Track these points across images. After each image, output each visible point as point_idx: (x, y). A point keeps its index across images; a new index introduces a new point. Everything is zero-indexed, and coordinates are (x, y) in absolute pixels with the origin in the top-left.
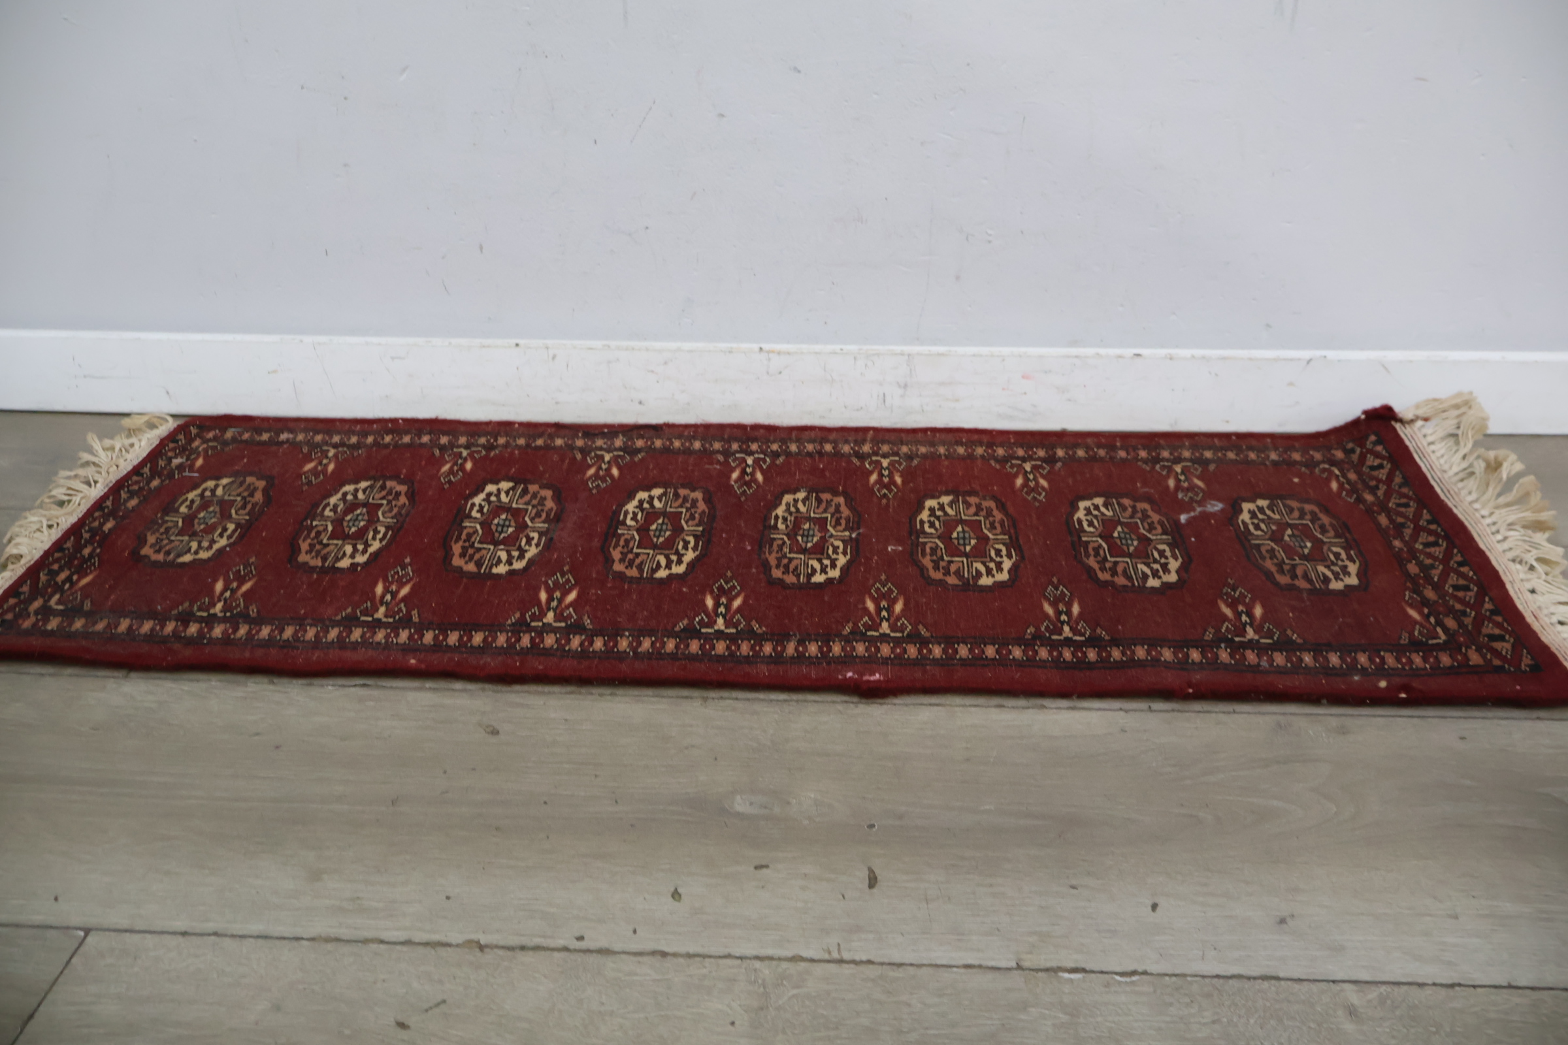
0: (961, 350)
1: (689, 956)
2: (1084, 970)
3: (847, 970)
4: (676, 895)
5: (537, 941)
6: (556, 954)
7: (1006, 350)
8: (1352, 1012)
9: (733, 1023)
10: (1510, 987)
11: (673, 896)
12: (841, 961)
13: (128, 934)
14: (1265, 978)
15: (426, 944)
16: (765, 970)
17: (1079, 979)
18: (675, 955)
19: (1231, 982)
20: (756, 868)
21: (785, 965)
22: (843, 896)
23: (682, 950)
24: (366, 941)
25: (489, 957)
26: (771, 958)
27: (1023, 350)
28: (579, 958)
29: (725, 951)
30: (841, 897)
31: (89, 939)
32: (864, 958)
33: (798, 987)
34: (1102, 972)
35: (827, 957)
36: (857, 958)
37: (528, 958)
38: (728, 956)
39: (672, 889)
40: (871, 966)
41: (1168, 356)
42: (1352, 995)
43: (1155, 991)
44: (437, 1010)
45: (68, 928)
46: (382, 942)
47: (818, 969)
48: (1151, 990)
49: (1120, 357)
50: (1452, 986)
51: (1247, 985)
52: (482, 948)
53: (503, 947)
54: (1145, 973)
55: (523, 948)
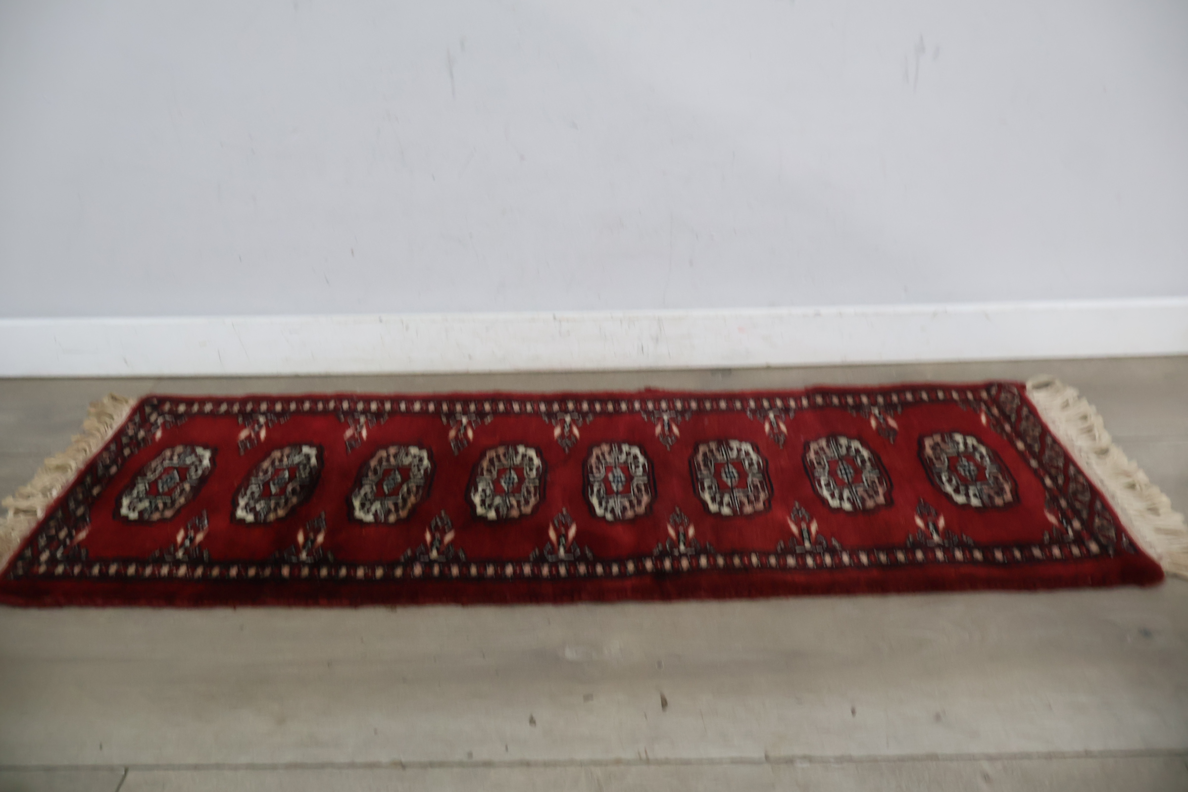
4: (532, 720)
11: (530, 722)
20: (584, 698)
30: (644, 716)
39: (529, 717)
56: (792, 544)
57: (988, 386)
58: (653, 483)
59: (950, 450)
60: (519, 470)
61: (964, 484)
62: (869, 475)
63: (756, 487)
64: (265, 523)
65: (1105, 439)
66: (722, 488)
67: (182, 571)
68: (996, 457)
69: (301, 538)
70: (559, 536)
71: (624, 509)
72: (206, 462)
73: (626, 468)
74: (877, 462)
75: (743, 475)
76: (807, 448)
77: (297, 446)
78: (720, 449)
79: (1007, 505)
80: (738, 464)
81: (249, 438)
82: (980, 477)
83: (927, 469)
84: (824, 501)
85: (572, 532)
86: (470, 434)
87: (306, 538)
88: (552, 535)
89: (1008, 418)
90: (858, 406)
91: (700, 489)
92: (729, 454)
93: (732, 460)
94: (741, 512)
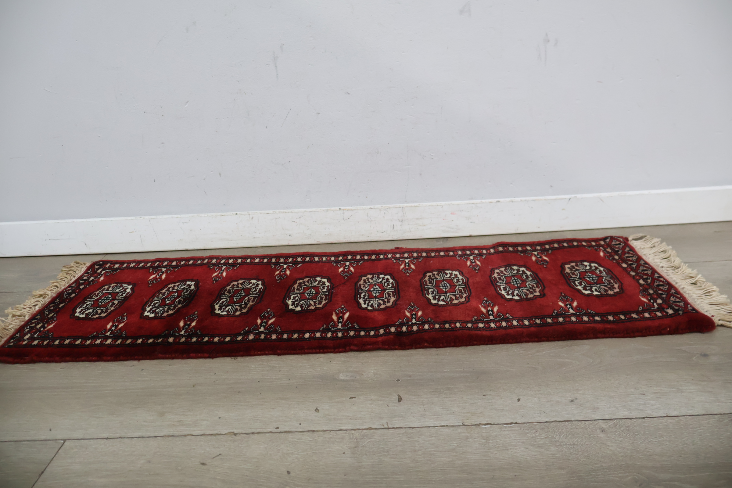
0: (424, 204)
1: (324, 431)
2: (490, 424)
3: (391, 431)
4: (317, 410)
5: (259, 430)
6: (267, 435)
7: (443, 203)
8: (603, 430)
9: (344, 453)
10: (667, 416)
11: (315, 410)
12: (389, 428)
13: (83, 440)
14: (566, 421)
15: (212, 435)
16: (357, 434)
17: (489, 427)
18: (318, 431)
19: (552, 423)
20: (350, 398)
21: (364, 431)
22: (388, 405)
23: (321, 429)
24: (185, 436)
25: (238, 437)
26: (359, 429)
27: (450, 202)
28: (277, 435)
29: (339, 428)
30: (387, 406)
31: (66, 443)
32: (398, 426)
33: (371, 439)
34: (498, 424)
35: (382, 427)
36: (395, 427)
37: (255, 436)
38: (341, 430)
39: (315, 408)
40: (401, 429)
41: (511, 201)
42: (602, 424)
43: (520, 429)
44: (218, 458)
45: (56, 440)
46: (193, 435)
47: (379, 432)
48: (519, 429)
49: (491, 202)
50: (644, 418)
51: (559, 424)
52: (235, 434)
53: (244, 434)
54: (516, 423)
55: (253, 433)
56: (482, 317)
57: (604, 239)
58: (397, 291)
59: (581, 269)
60: (316, 288)
61: (589, 285)
62: (530, 283)
63: (461, 291)
64: (161, 318)
66: (440, 292)
67: (109, 341)
68: (609, 272)
69: (182, 324)
70: (339, 318)
71: (380, 305)
72: (128, 290)
73: (381, 285)
74: (536, 277)
75: (453, 286)
76: (492, 272)
77: (184, 281)
78: (440, 275)
79: (615, 294)
80: (450, 281)
81: (155, 278)
82: (599, 281)
83: (567, 279)
84: (502, 296)
85: (347, 316)
86: (288, 272)
87: (185, 324)
88: (334, 317)
89: (616, 253)
90: (525, 251)
91: (426, 294)
92: (445, 276)
93: (447, 279)
94: (451, 303)
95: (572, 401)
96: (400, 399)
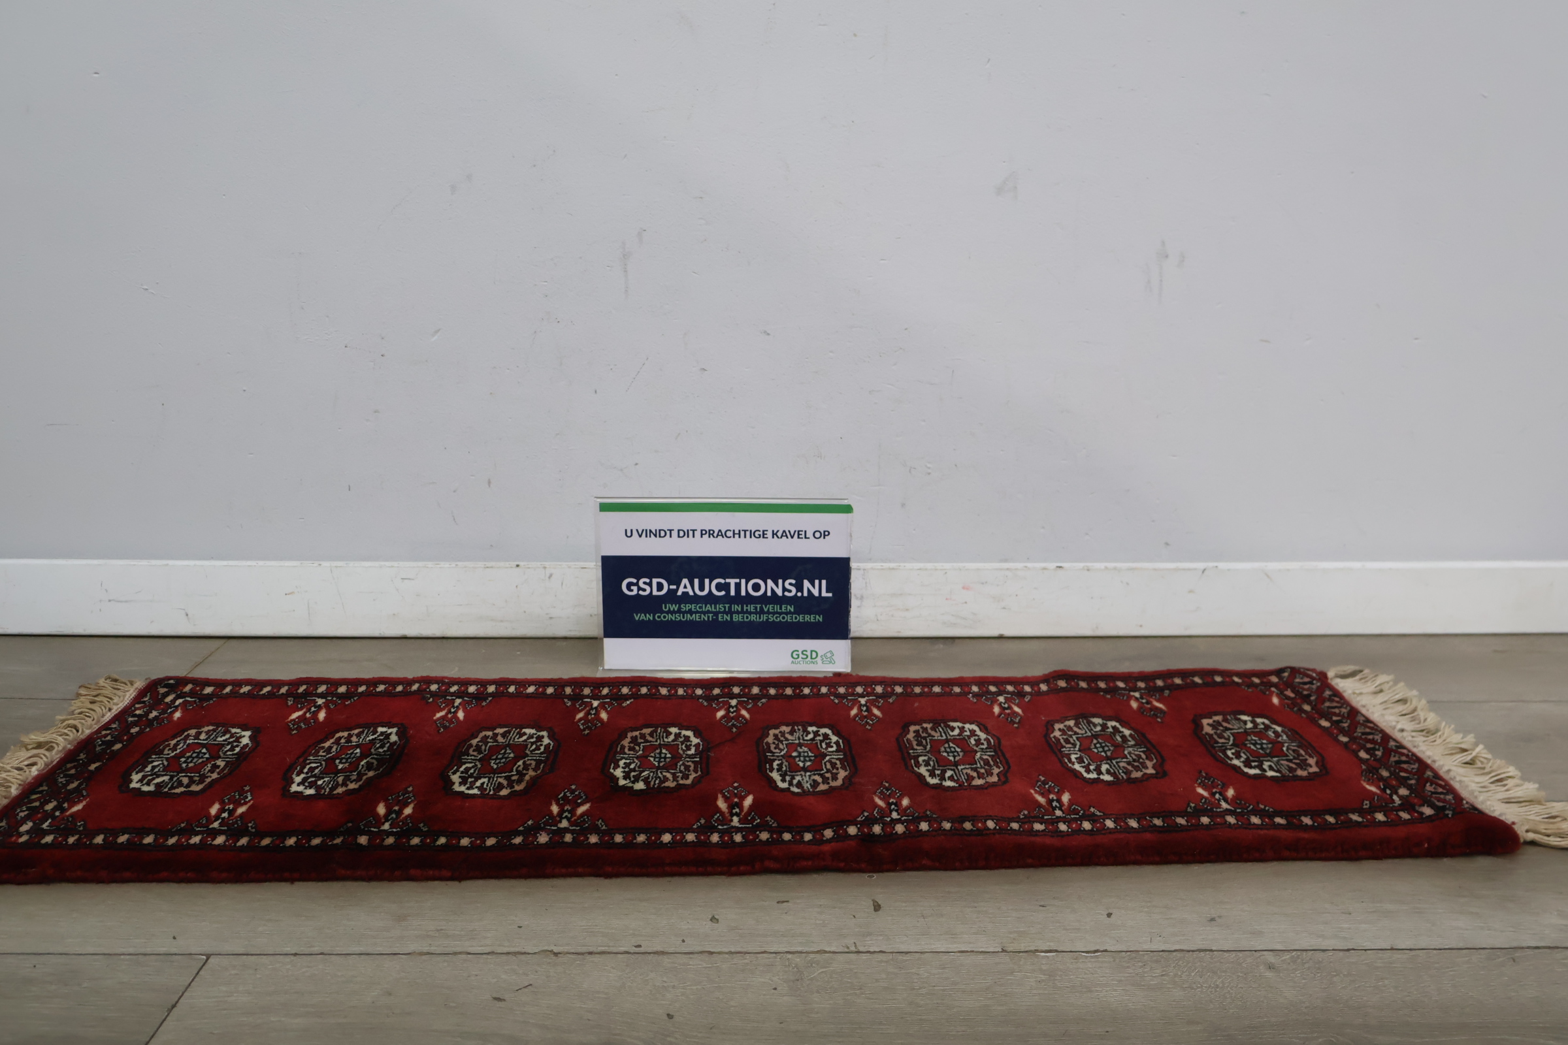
0: (909, 564)
1: (731, 953)
2: (1056, 951)
3: (864, 956)
4: (714, 919)
5: (603, 949)
6: (619, 956)
8: (1271, 967)
9: (775, 989)
10: (1392, 949)
11: (711, 920)
12: (858, 952)
13: (245, 956)
14: (1200, 951)
15: (508, 953)
16: (797, 959)
17: (1053, 956)
18: (719, 953)
19: (1174, 954)
20: (778, 902)
21: (812, 956)
22: (854, 916)
23: (726, 950)
24: (455, 954)
25: (561, 959)
26: (801, 952)
28: (640, 957)
29: (763, 949)
30: (852, 917)
31: (211, 960)
32: (877, 950)
33: (825, 968)
34: (1071, 952)
35: (846, 950)
36: (872, 950)
37: (596, 958)
38: (765, 952)
39: (710, 917)
40: (884, 954)
42: (1270, 958)
43: (1114, 961)
44: (526, 990)
45: (191, 954)
46: (469, 954)
47: (841, 957)
48: (1112, 960)
50: (1348, 950)
51: (1187, 955)
52: (556, 954)
53: (573, 953)
54: (1106, 951)
55: (590, 953)
56: (1037, 813)
57: (1278, 672)
58: (850, 757)
59: (1235, 727)
60: (672, 748)
61: (1256, 759)
62: (1132, 751)
63: (987, 763)
64: (331, 796)
65: (1431, 719)
66: (943, 764)
67: (220, 840)
68: (1294, 735)
69: (381, 810)
70: (731, 807)
71: (815, 784)
72: (245, 741)
73: (813, 746)
74: (1142, 739)
75: (969, 753)
76: (1049, 727)
77: (372, 726)
78: (937, 730)
79: (1312, 777)
80: (961, 742)
81: (302, 718)
82: (1276, 750)
83: (1208, 745)
84: (1077, 774)
85: (748, 802)
86: (604, 715)
87: (389, 811)
88: (722, 805)
89: (1306, 699)
90: (1114, 690)
91: (914, 765)
92: (949, 733)
93: (954, 739)
94: (969, 785)
95: (1213, 920)
96: (877, 907)
